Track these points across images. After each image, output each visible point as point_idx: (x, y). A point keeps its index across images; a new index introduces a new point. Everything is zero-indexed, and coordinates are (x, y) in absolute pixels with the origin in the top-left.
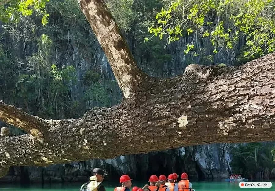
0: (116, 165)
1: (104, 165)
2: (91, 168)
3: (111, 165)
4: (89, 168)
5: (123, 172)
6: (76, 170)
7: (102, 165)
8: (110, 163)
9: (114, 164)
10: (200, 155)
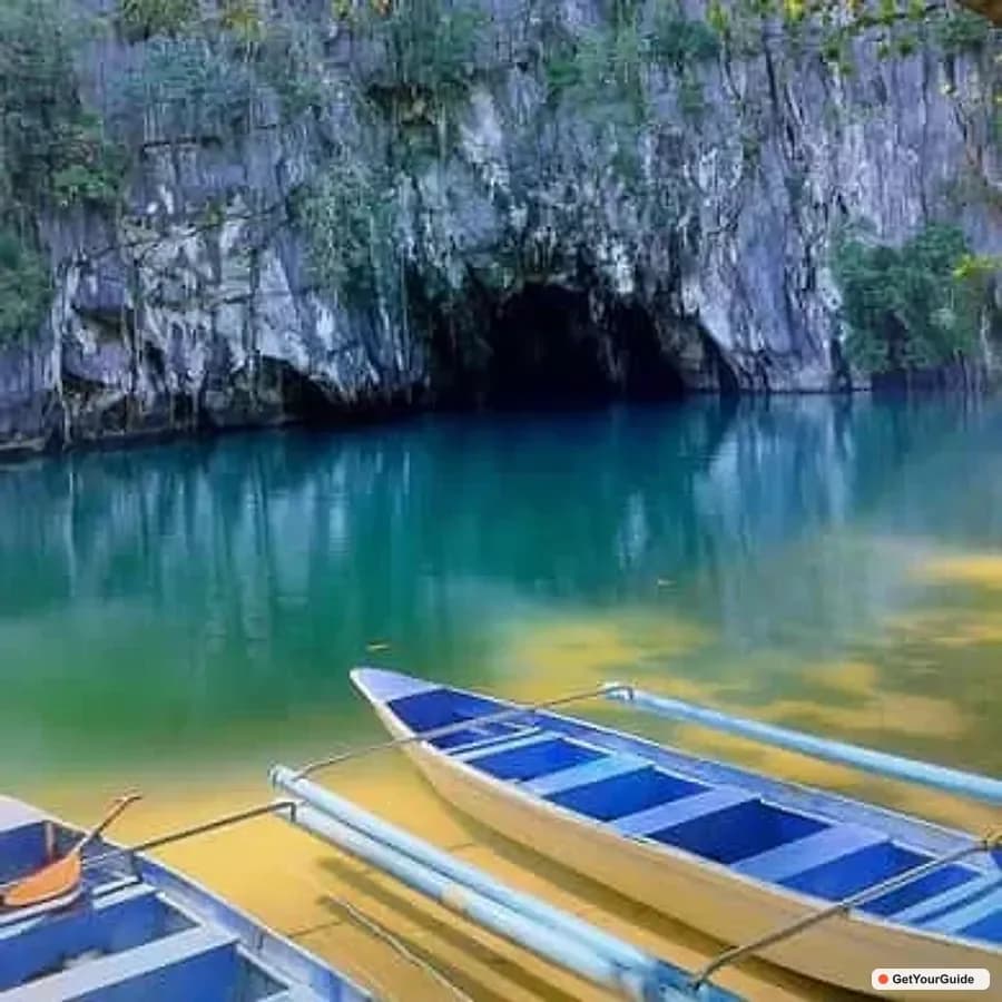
0: (302, 360)
1: (251, 362)
2: (190, 379)
3: (285, 362)
4: (180, 385)
5: (341, 389)
6: (116, 396)
7: (241, 363)
8: (278, 355)
9: (295, 358)
10: (703, 290)
